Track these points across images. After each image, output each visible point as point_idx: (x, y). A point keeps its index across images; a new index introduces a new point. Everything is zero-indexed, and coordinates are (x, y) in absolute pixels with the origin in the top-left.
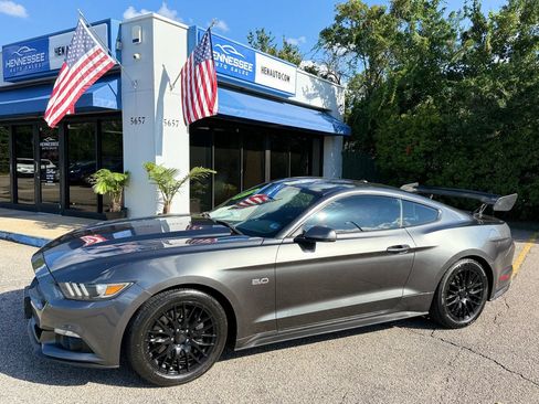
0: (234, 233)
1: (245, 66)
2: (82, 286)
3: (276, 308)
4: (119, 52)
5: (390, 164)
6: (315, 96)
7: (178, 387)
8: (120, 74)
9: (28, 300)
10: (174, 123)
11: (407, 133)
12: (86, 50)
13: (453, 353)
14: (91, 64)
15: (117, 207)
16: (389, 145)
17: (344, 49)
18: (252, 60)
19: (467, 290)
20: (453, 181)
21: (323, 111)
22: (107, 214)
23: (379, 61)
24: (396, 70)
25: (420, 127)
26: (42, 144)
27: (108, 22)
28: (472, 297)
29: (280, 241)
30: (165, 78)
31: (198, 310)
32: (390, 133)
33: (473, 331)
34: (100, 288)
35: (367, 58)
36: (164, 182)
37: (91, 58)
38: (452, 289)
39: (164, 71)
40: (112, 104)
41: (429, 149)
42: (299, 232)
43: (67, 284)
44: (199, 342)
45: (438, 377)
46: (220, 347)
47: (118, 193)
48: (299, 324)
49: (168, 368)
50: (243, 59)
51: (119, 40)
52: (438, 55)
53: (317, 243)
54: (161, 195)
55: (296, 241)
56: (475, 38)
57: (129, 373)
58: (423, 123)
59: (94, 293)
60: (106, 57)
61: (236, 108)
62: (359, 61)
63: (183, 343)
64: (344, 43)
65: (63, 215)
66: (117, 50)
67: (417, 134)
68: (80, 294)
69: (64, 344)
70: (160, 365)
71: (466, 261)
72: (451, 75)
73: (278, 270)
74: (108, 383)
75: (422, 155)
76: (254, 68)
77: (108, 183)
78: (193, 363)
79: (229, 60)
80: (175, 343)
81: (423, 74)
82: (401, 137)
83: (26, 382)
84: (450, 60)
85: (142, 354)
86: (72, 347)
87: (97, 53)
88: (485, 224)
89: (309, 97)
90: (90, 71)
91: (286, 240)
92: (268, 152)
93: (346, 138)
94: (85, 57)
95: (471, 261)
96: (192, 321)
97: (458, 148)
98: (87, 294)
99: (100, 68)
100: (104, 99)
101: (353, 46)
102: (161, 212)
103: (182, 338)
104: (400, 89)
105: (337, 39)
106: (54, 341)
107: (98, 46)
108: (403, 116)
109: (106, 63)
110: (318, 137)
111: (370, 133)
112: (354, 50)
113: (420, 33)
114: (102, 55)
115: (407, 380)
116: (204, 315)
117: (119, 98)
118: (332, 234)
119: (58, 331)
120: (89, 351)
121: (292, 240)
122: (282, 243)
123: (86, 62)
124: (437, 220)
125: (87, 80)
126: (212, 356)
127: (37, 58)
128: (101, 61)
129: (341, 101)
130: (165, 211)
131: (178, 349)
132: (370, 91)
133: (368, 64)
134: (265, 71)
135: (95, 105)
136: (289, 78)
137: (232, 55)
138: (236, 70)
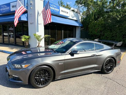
0: (55, 52)
1: (57, 10)
2: (19, 65)
3: (65, 70)
4: (27, 7)
5: (92, 33)
6: (74, 17)
7: (42, 89)
8: (27, 12)
9: (6, 68)
10: (41, 24)
11: (96, 26)
12: (19, 7)
13: (106, 80)
14: (20, 10)
15: (27, 44)
16: (92, 29)
17: (81, 5)
18: (59, 8)
19: (110, 65)
20: (107, 37)
21: (76, 21)
22: (25, 46)
23: (90, 8)
24: (94, 11)
25: (99, 25)
26: (9, 29)
28: (111, 66)
29: (66, 54)
30: (38, 13)
31: (46, 70)
32: (92, 26)
33: (111, 75)
34: (23, 66)
35: (87, 8)
36: (38, 38)
37: (20, 9)
38: (106, 65)
39: (38, 11)
40: (26, 20)
41: (101, 30)
42: (70, 52)
43: (15, 65)
44: (47, 78)
45: (103, 86)
46: (52, 79)
47: (27, 41)
48: (70, 73)
49: (39, 84)
50: (57, 8)
51: (27, 4)
52: (104, 7)
53: (75, 54)
54: (38, 41)
55: (69, 54)
56: (113, 3)
57: (30, 85)
58: (100, 23)
59: (22, 67)
61: (55, 20)
62: (85, 8)
63: (43, 78)
64: (81, 4)
65: (15, 46)
66: (27, 6)
67: (98, 26)
68: (18, 67)
69: (15, 79)
70: (38, 83)
71: (110, 58)
72: (107, 12)
73: (65, 61)
74: (25, 88)
75: (100, 31)
77: (25, 38)
78: (45, 83)
79: (53, 9)
80: (41, 78)
81: (100, 11)
82: (95, 27)
83: (6, 87)
84: (106, 8)
85: (33, 81)
86: (17, 79)
87: (22, 7)
88: (114, 49)
90: (20, 12)
91: (67, 54)
93: (81, 27)
95: (111, 58)
96: (45, 73)
97: (108, 29)
98: (20, 67)
99: (23, 11)
100: (24, 18)
101: (83, 5)
102: (38, 45)
103: (43, 77)
104: (95, 15)
105: (79, 3)
106: (12, 78)
107: (22, 5)
108: (95, 22)
109: (24, 10)
110: (75, 27)
111: (87, 26)
112: (84, 6)
113: (100, 1)
114: (23, 8)
115: (95, 87)
116: (48, 72)
117: (27, 18)
118: (78, 52)
119: (13, 76)
120: (21, 80)
121: (68, 54)
122: (66, 55)
124: (103, 48)
125: (20, 14)
126: (50, 81)
127: (8, 8)
128: (23, 9)
129: (80, 18)
130: (39, 45)
131: (42, 80)
132: (87, 16)
133: (87, 9)
134: (62, 11)
135: (22, 20)
136: (68, 13)
137: (54, 7)
138: (55, 11)
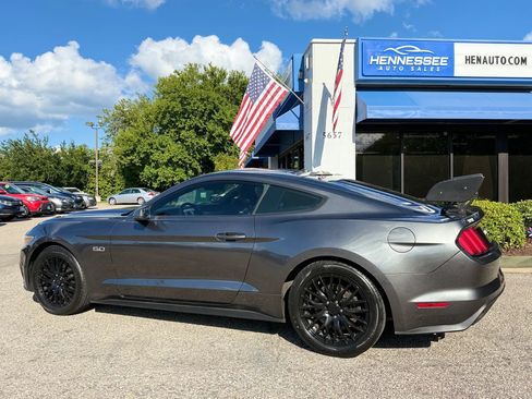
1: (434, 61)
4: (301, 80)
10: (336, 134)
12: (264, 86)
14: (269, 97)
37: (268, 92)
39: (325, 88)
40: (295, 126)
50: (433, 55)
51: (301, 70)
60: (280, 88)
73: (113, 241)
76: (451, 61)
79: (407, 61)
87: (273, 86)
90: (269, 102)
92: (503, 158)
94: (265, 92)
99: (276, 98)
100: (288, 123)
107: (273, 80)
109: (280, 93)
114: (276, 87)
117: (301, 120)
123: (266, 96)
125: (268, 110)
128: (277, 92)
134: (469, 60)
135: (278, 129)
136: (524, 61)
138: (419, 69)
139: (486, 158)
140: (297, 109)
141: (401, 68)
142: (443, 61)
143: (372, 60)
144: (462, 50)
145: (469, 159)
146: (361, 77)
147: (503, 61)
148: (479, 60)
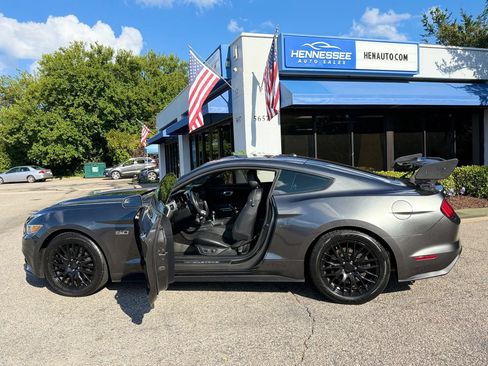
1: (339, 56)
4: (229, 69)
6: (457, 68)
8: (230, 87)
10: (264, 118)
14: (203, 82)
18: (350, 47)
27: (220, 48)
37: (202, 78)
39: (254, 77)
40: (224, 110)
50: (339, 51)
51: (229, 60)
60: (212, 75)
66: (227, 68)
76: (353, 57)
79: (320, 55)
87: (206, 73)
89: (448, 70)
90: (203, 88)
92: (390, 135)
94: (198, 78)
99: (209, 84)
100: (218, 107)
107: (205, 68)
109: (213, 79)
114: (209, 74)
117: (230, 104)
123: (200, 82)
125: (203, 95)
128: (209, 79)
134: (367, 55)
135: (210, 112)
136: (406, 57)
137: (323, 49)
138: (330, 62)
139: (377, 136)
140: (226, 94)
141: (316, 61)
142: (348, 56)
143: (293, 54)
144: (361, 47)
145: (365, 137)
146: (284, 69)
147: (392, 57)
148: (374, 56)
